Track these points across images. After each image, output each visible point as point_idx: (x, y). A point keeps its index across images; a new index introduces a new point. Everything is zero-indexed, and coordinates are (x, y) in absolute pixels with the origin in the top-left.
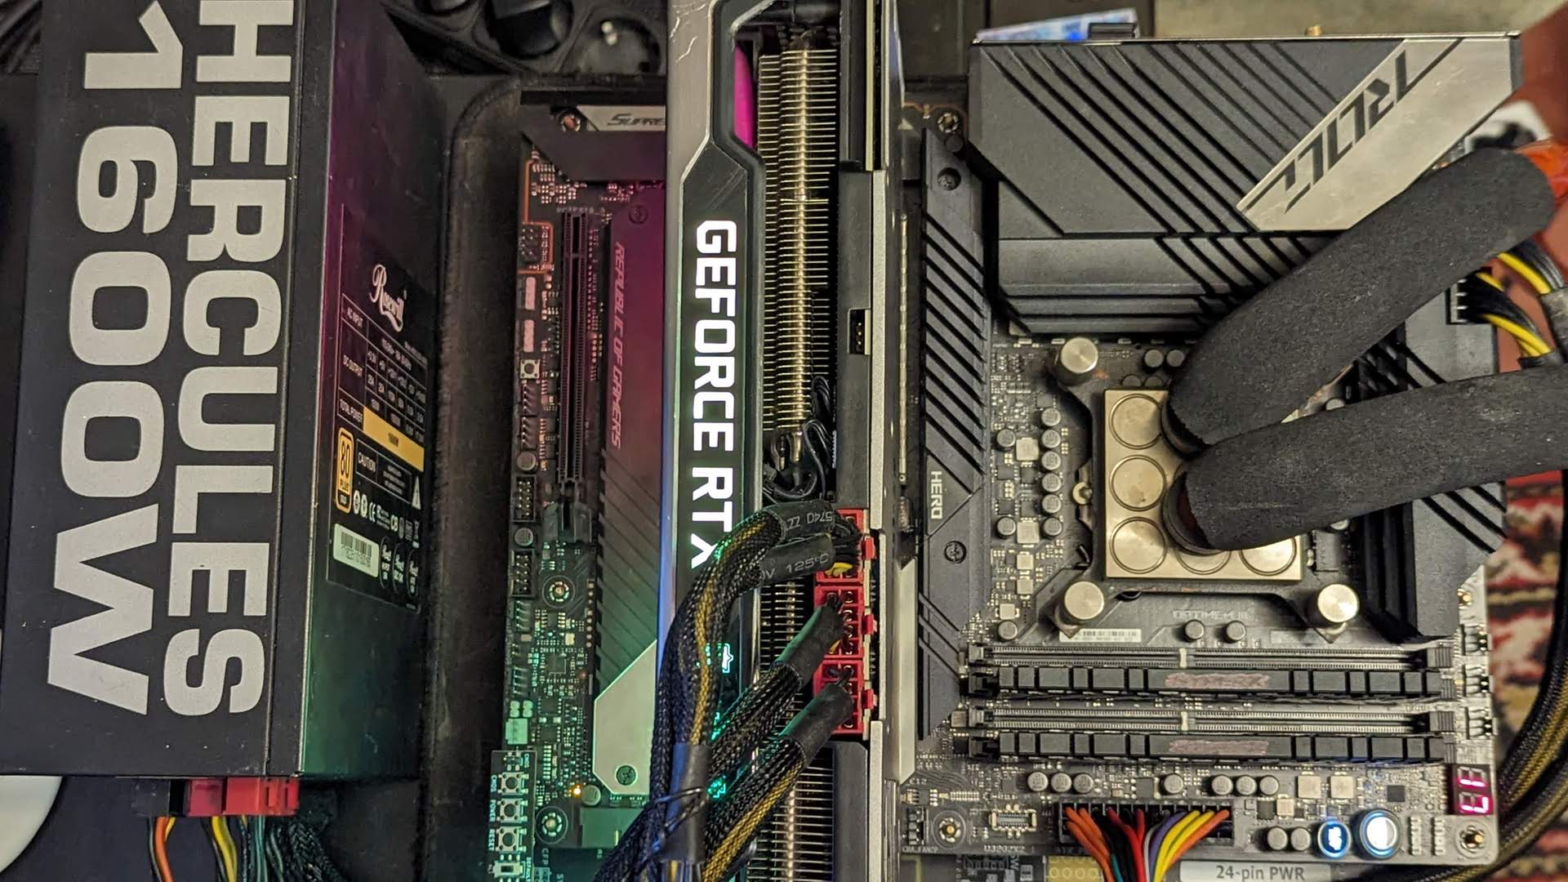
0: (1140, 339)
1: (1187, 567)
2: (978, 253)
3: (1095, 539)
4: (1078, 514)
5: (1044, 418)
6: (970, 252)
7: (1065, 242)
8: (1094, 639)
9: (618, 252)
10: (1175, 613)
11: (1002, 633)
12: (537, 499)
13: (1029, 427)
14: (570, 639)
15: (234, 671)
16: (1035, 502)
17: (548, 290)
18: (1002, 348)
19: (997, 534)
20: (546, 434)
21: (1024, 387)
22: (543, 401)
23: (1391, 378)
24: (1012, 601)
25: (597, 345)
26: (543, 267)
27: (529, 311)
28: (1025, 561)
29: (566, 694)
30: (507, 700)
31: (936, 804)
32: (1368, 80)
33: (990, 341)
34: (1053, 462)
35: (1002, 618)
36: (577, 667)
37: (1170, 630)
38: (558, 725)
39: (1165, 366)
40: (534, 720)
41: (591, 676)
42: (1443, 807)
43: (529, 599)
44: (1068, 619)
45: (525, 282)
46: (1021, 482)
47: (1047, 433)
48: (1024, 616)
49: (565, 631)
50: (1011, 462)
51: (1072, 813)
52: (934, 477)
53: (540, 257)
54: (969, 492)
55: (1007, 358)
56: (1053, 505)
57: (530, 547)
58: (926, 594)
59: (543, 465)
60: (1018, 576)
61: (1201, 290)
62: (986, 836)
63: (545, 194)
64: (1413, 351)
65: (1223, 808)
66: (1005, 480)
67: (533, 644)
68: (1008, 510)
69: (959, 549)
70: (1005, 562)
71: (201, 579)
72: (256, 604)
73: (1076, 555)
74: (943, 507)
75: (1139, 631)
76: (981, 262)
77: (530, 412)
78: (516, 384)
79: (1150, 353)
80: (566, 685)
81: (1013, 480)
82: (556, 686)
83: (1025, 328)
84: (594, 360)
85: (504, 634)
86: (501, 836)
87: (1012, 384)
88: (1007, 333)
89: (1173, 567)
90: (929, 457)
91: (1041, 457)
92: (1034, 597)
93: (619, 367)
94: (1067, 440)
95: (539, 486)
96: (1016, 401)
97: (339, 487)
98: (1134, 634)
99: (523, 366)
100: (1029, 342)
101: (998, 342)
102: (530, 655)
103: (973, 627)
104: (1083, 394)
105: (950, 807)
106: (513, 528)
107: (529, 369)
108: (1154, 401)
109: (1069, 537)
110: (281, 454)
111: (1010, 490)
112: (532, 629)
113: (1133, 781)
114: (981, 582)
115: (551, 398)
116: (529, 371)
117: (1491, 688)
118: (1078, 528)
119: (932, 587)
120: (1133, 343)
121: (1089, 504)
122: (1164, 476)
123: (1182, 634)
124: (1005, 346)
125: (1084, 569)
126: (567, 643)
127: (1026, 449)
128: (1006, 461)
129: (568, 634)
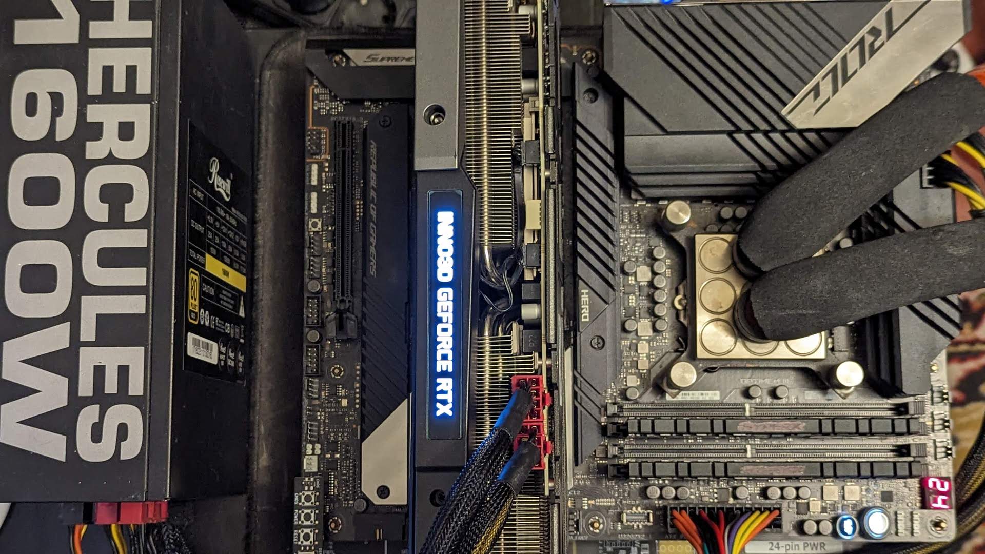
0: (716, 200)
1: (750, 351)
2: (610, 145)
3: (690, 333)
4: (677, 316)
5: (655, 253)
6: (605, 144)
7: (669, 137)
8: (688, 398)
9: (372, 146)
10: (742, 380)
11: (629, 394)
12: (321, 312)
13: (645, 259)
14: (344, 402)
15: (122, 432)
16: (649, 309)
17: (326, 172)
18: (627, 207)
19: (624, 330)
20: (327, 268)
21: (641, 233)
22: (324, 246)
23: (883, 224)
24: (635, 374)
25: (359, 208)
26: (323, 157)
27: (314, 186)
28: (643, 348)
29: (343, 439)
30: (304, 443)
31: (586, 508)
32: (867, 28)
33: (619, 203)
34: (661, 282)
35: (629, 385)
36: (349, 420)
37: (738, 391)
38: (338, 459)
39: (734, 218)
40: (322, 456)
41: (359, 427)
42: (918, 505)
43: (317, 376)
44: (672, 385)
45: (310, 168)
46: (640, 295)
47: (657, 263)
48: (643, 383)
49: (342, 397)
50: (633, 282)
51: (676, 513)
52: (583, 294)
53: (320, 149)
54: (606, 303)
55: (630, 214)
56: (662, 310)
57: (317, 342)
58: (579, 371)
59: (325, 288)
60: (638, 357)
61: (758, 168)
62: (620, 528)
63: (323, 108)
64: (899, 206)
65: (775, 509)
66: (629, 294)
67: (320, 406)
68: (631, 314)
69: (600, 340)
70: (630, 348)
71: (99, 371)
72: (136, 387)
73: (676, 342)
74: (590, 313)
75: (718, 392)
76: (612, 151)
77: (316, 254)
78: (307, 234)
79: (724, 209)
80: (343, 433)
81: (634, 294)
82: (336, 433)
83: (641, 194)
84: (358, 218)
85: (301, 400)
86: (302, 535)
87: (633, 231)
88: (630, 198)
89: (741, 351)
90: (580, 281)
91: (653, 279)
92: (649, 371)
93: (374, 222)
94: (670, 267)
95: (322, 302)
96: (636, 242)
97: (190, 308)
98: (715, 394)
99: (310, 223)
100: (644, 203)
101: (624, 203)
102: (318, 414)
103: (609, 391)
104: (680, 237)
105: (596, 510)
106: (307, 330)
107: (315, 224)
108: (726, 241)
109: (671, 331)
110: (151, 288)
111: (632, 301)
112: (320, 396)
113: (715, 491)
114: (615, 361)
115: (330, 244)
116: (314, 226)
117: (951, 427)
118: (678, 325)
119: (583, 365)
120: (713, 202)
121: (685, 309)
122: (735, 291)
123: (746, 394)
124: (628, 206)
125: (682, 352)
126: (343, 405)
127: (644, 274)
128: (630, 282)
129: (343, 399)
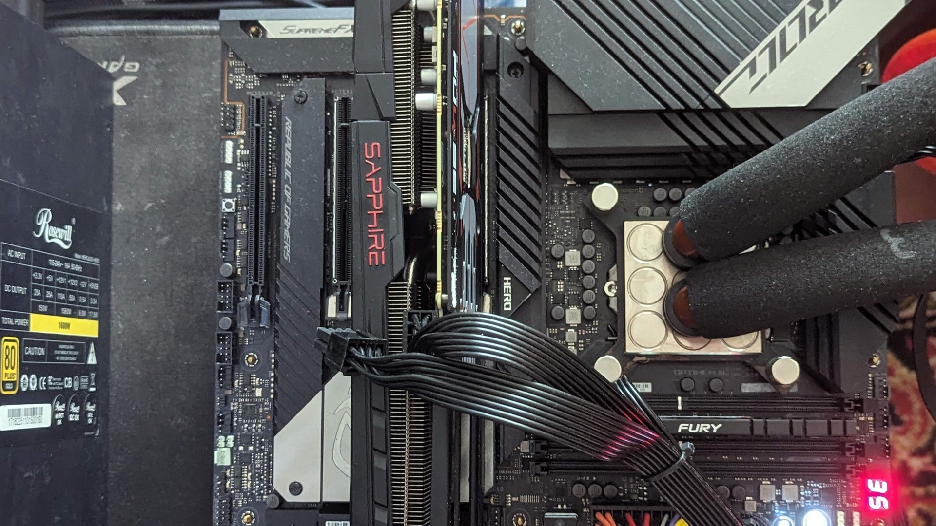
2: (534, 124)
3: (619, 321)
4: (608, 303)
5: (584, 236)
6: (529, 122)
9: (287, 123)
10: (675, 371)
12: (233, 297)
13: (574, 242)
14: (259, 392)
16: (578, 295)
17: (241, 149)
19: (552, 318)
20: (242, 250)
21: (570, 214)
22: (239, 227)
25: (276, 188)
26: (238, 133)
27: (229, 164)
28: (572, 336)
29: (257, 431)
30: (217, 435)
34: (590, 268)
36: (263, 411)
38: (251, 451)
39: (668, 199)
40: (235, 448)
45: (226, 144)
46: (569, 281)
47: (586, 247)
49: (256, 387)
50: (562, 267)
52: (505, 281)
54: (529, 292)
55: (559, 194)
56: (590, 298)
57: (230, 330)
59: (239, 272)
63: (239, 82)
66: (557, 279)
67: (234, 396)
68: (560, 300)
70: (557, 337)
73: (606, 330)
74: (512, 302)
75: (650, 385)
77: (229, 236)
79: (658, 191)
80: (257, 424)
81: (563, 280)
84: (274, 198)
87: (563, 212)
88: (559, 177)
91: (582, 264)
93: (288, 204)
94: (600, 251)
95: (236, 287)
96: (565, 224)
98: (647, 386)
99: (224, 203)
100: (574, 183)
102: (232, 404)
105: (520, 506)
107: (228, 205)
108: (660, 229)
111: (561, 287)
112: (233, 385)
113: (645, 488)
115: (244, 225)
118: (608, 313)
121: (615, 296)
122: (665, 282)
123: (680, 387)
124: (557, 186)
126: (257, 395)
127: (573, 259)
128: (558, 266)
129: (257, 389)
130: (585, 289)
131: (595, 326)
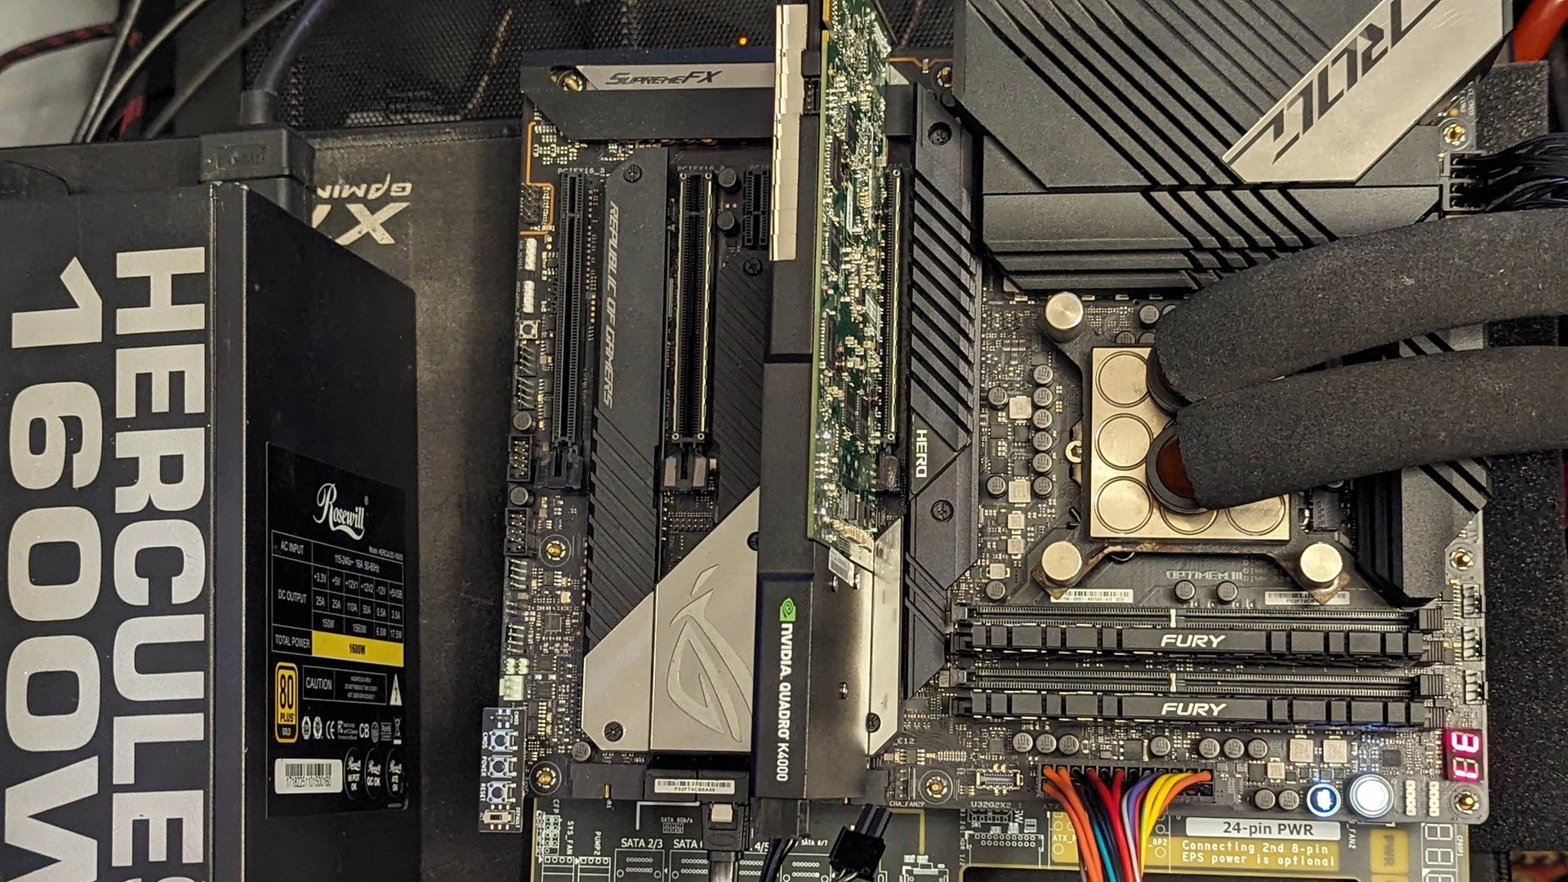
0: (1137, 295)
4: (1071, 473)
5: (1037, 376)
8: (1085, 600)
9: (612, 211)
11: (989, 591)
12: (531, 460)
13: (1023, 385)
14: (565, 597)
16: (1027, 460)
18: (997, 306)
19: (986, 493)
20: (544, 394)
21: (1018, 345)
22: (542, 362)
24: (1003, 561)
27: (531, 272)
28: (1016, 521)
29: (561, 652)
30: (503, 656)
31: (923, 763)
34: (1045, 420)
35: (992, 577)
36: (572, 624)
37: (1161, 590)
38: (553, 682)
40: (530, 677)
41: (583, 635)
43: (525, 557)
45: (525, 243)
46: (1014, 441)
47: (1040, 391)
48: (1014, 576)
49: (561, 589)
50: (1004, 420)
52: (919, 436)
55: (1002, 315)
56: (1045, 463)
57: (525, 505)
59: (540, 424)
60: (1010, 536)
62: (972, 793)
66: (998, 438)
67: (529, 602)
68: (1002, 470)
69: (947, 508)
70: (996, 521)
73: (1068, 515)
74: (929, 465)
75: (1131, 592)
77: (529, 373)
78: (517, 343)
79: (1146, 309)
80: (561, 643)
81: (1006, 439)
82: (552, 643)
84: (593, 321)
85: (501, 593)
86: (491, 790)
87: (1007, 342)
88: (1001, 291)
91: (1033, 415)
92: (1025, 557)
93: (612, 327)
94: (1060, 397)
95: (535, 445)
96: (1011, 358)
98: (1125, 594)
99: (523, 327)
100: (1025, 299)
101: (993, 300)
102: (527, 613)
103: (963, 586)
104: (1074, 353)
105: (938, 766)
106: (511, 486)
107: (528, 330)
108: (1142, 358)
109: (1061, 496)
110: (211, 701)
111: (1003, 449)
112: (528, 587)
113: (1122, 743)
114: (968, 541)
115: (549, 359)
118: (1072, 486)
119: (918, 545)
120: (1131, 299)
121: (1082, 463)
124: (999, 303)
125: (1075, 528)
126: (563, 601)
127: (1020, 408)
128: (999, 420)
129: (564, 593)
130: (1038, 452)
131: (1052, 507)
